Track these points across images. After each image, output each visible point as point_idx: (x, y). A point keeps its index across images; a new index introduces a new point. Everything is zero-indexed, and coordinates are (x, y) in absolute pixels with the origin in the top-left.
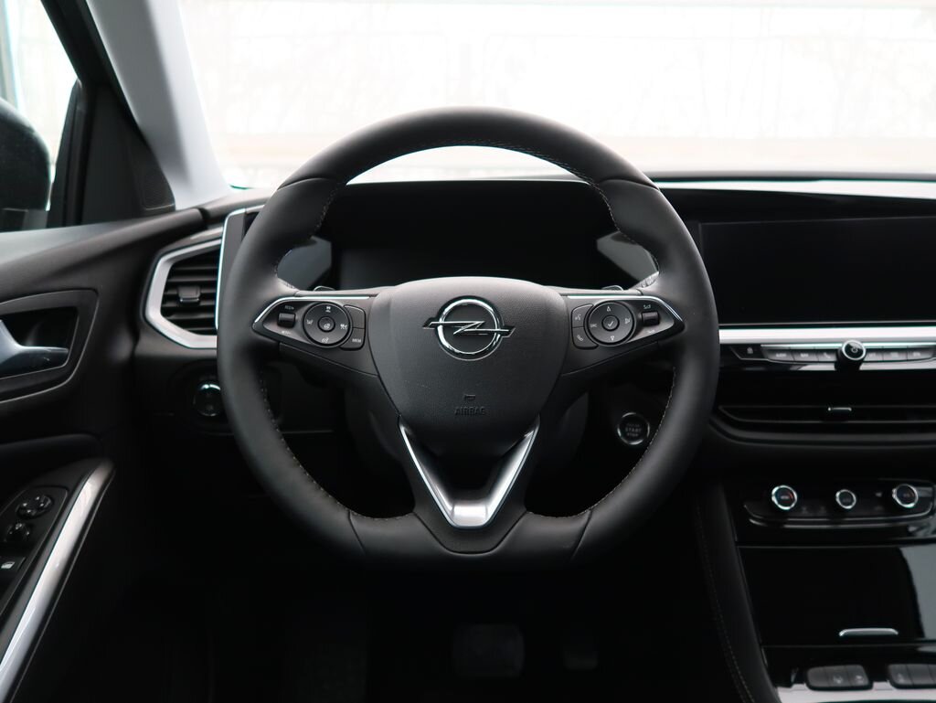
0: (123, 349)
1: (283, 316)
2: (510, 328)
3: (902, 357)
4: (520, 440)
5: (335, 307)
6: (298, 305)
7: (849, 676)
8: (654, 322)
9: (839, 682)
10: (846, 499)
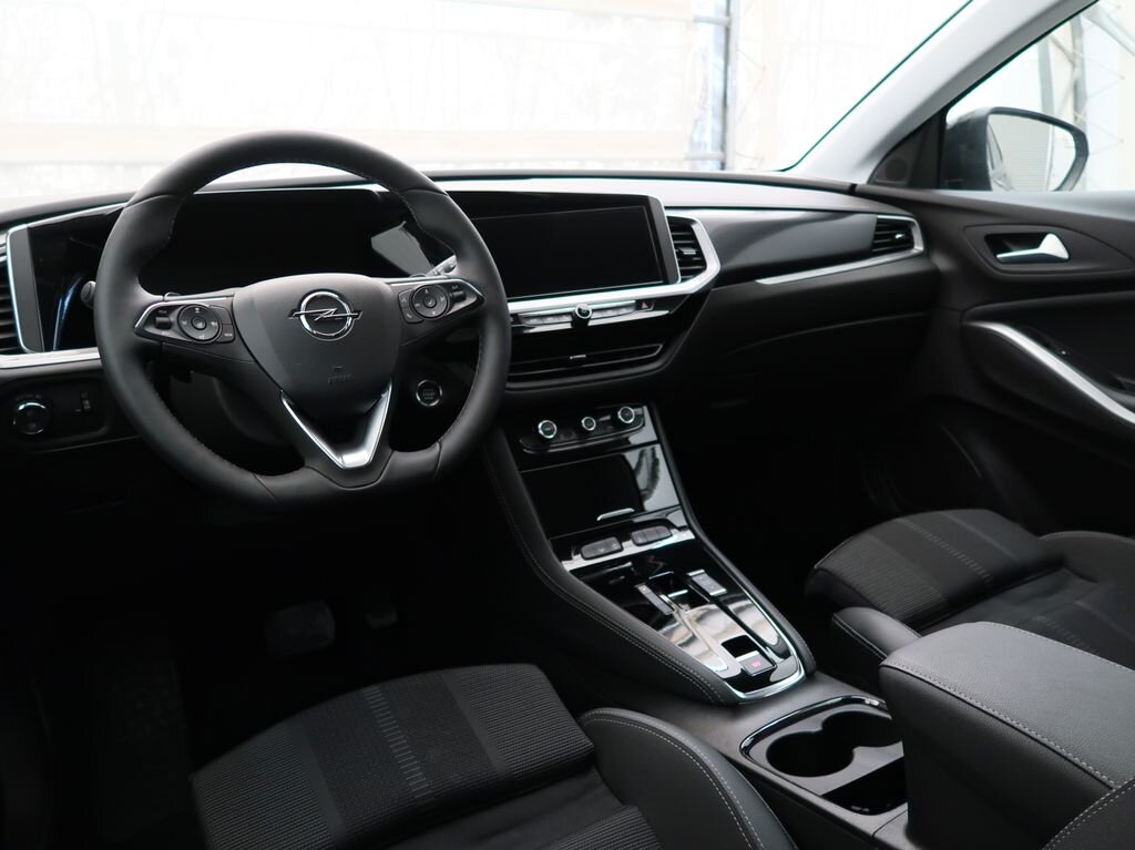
1: (159, 319)
2: (359, 312)
3: (614, 313)
4: (377, 399)
5: (202, 309)
6: (171, 309)
7: (607, 546)
8: (462, 298)
9: (602, 551)
10: (589, 424)
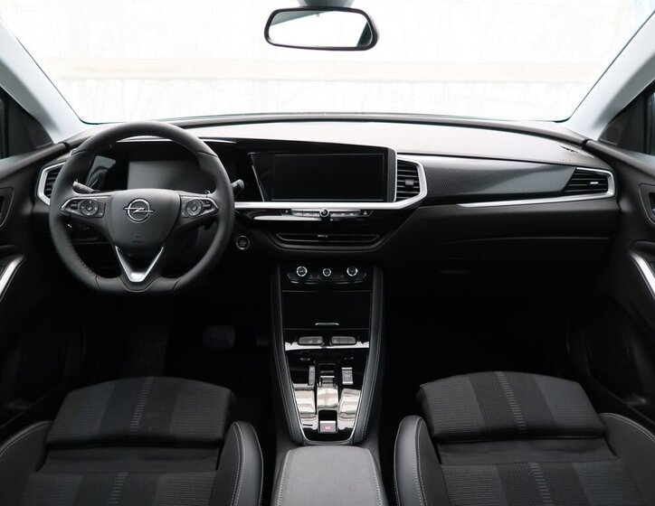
0: (28, 209)
1: (73, 205)
2: (154, 210)
5: (93, 201)
6: (79, 201)
7: (315, 340)
8: (209, 209)
9: (310, 342)
10: (327, 273)
